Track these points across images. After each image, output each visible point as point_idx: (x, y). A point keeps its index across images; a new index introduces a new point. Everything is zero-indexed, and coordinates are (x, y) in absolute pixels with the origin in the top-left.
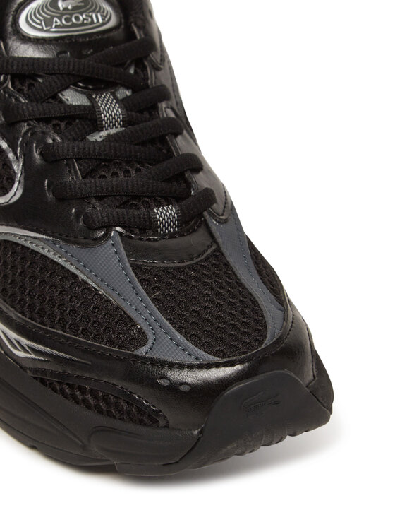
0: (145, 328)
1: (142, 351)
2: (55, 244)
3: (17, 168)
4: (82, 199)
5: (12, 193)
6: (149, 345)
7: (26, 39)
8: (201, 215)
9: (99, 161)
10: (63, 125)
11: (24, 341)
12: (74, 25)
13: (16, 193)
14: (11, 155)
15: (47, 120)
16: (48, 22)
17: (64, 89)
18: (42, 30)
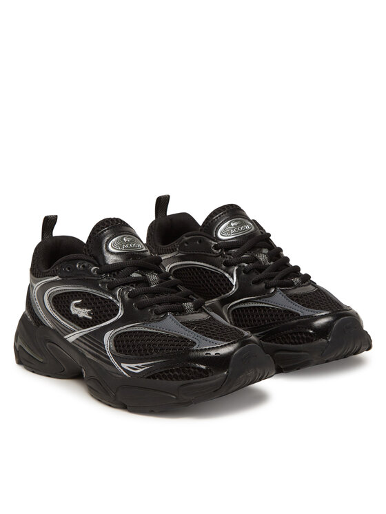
0: (194, 340)
1: (195, 348)
2: (143, 324)
3: (120, 305)
4: (151, 305)
5: (119, 314)
6: (197, 344)
7: (112, 253)
8: (201, 307)
9: (154, 293)
10: (134, 285)
11: (140, 365)
12: (131, 248)
13: (121, 313)
14: (115, 301)
15: (128, 284)
16: (121, 247)
17: (133, 272)
18: (119, 250)
